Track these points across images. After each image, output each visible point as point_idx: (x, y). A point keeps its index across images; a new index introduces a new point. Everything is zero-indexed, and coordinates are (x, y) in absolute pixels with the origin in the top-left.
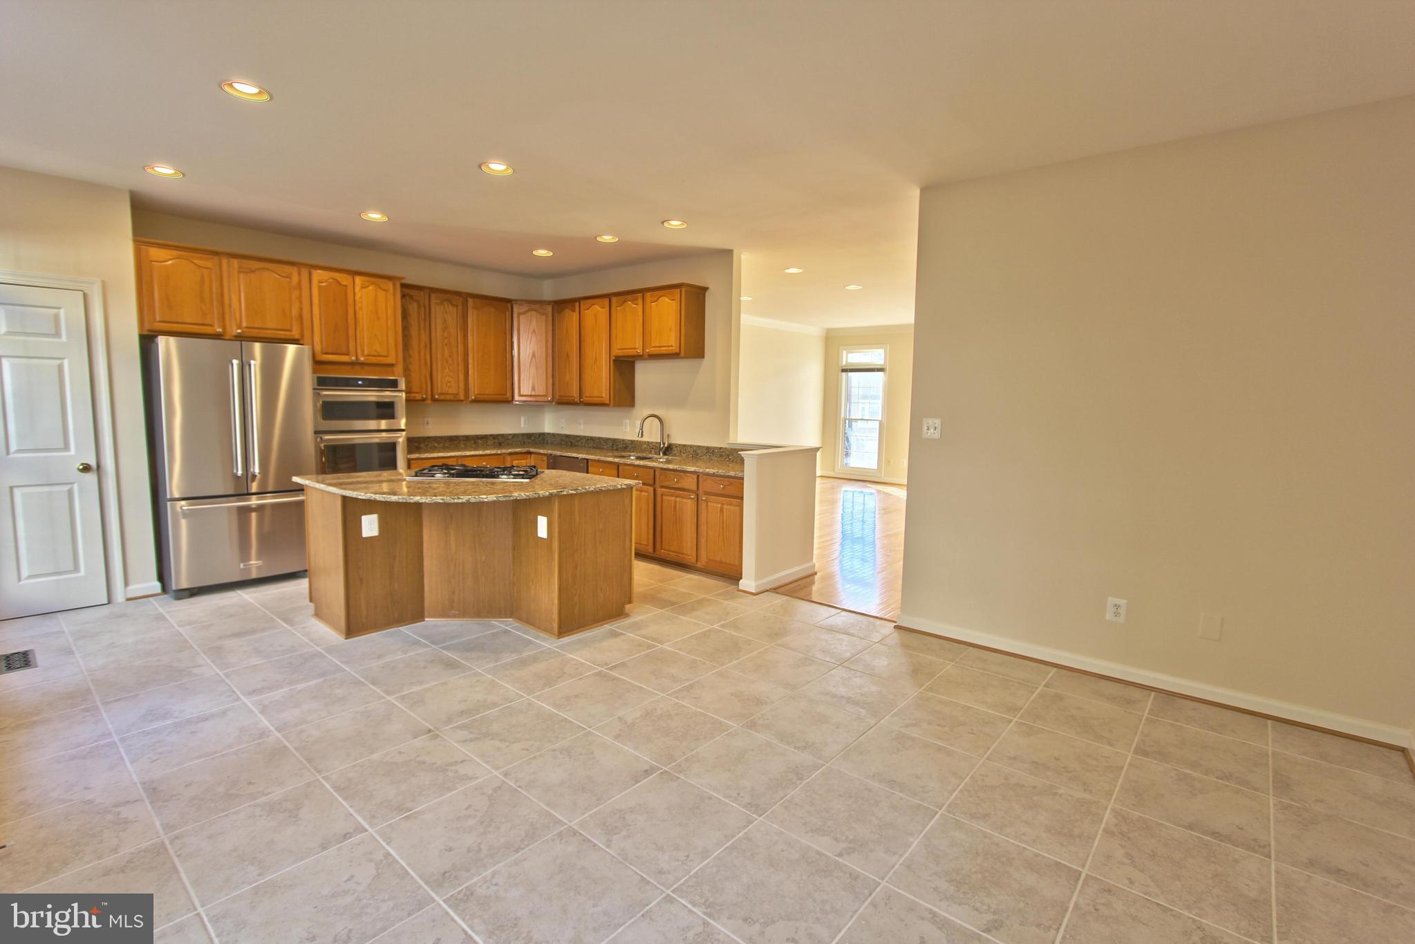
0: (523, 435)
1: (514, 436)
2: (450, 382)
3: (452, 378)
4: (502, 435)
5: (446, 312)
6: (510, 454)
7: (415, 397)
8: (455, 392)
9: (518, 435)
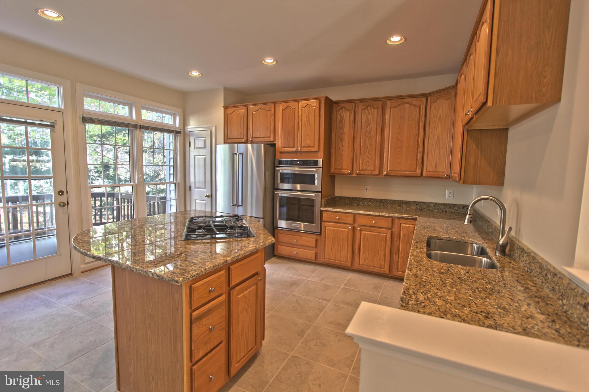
0: (445, 205)
1: (436, 204)
2: (369, 162)
3: (370, 159)
4: (425, 203)
5: (369, 114)
6: (399, 218)
7: (344, 172)
8: (372, 169)
9: (440, 204)
